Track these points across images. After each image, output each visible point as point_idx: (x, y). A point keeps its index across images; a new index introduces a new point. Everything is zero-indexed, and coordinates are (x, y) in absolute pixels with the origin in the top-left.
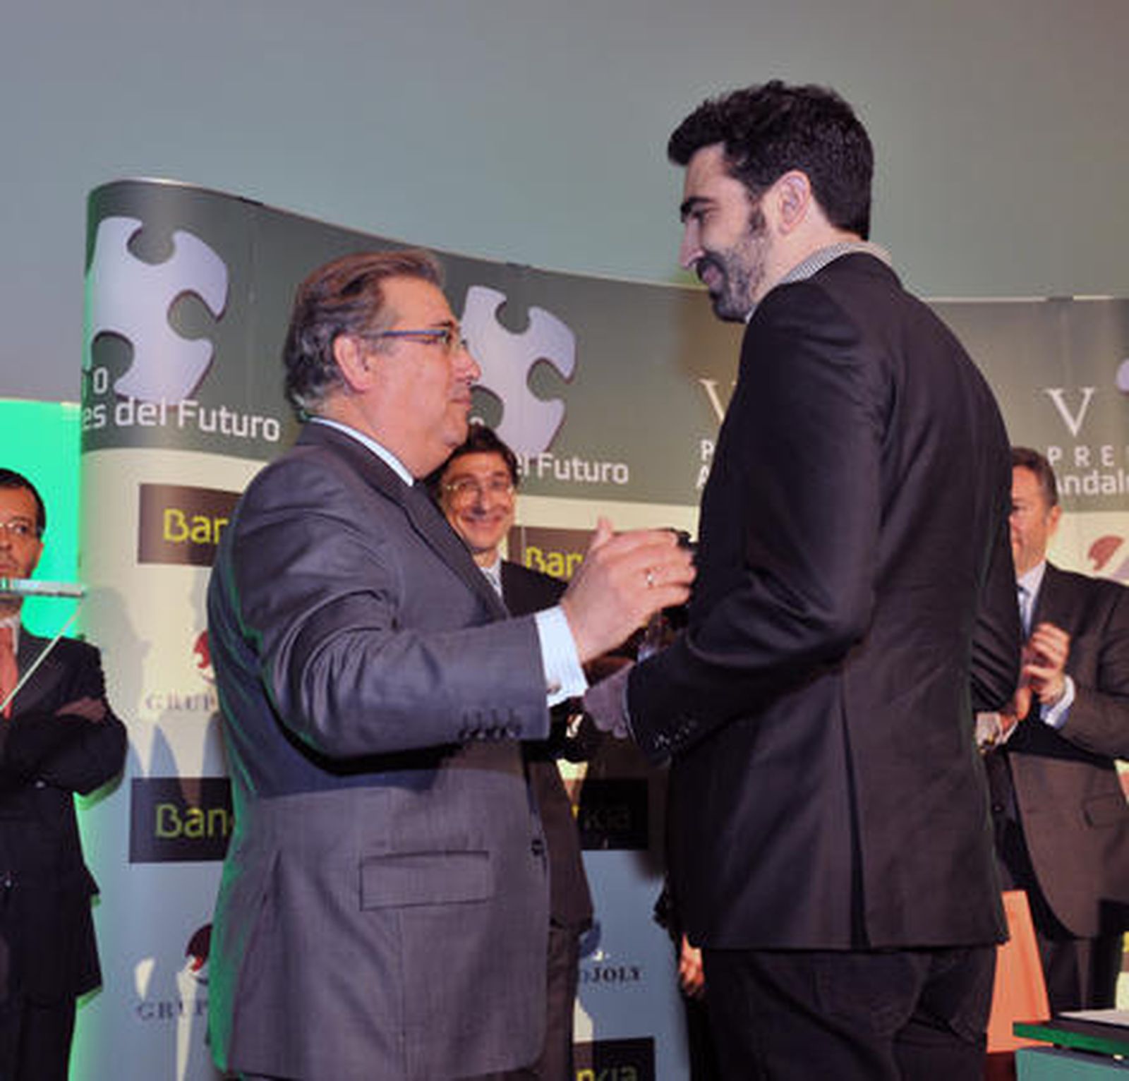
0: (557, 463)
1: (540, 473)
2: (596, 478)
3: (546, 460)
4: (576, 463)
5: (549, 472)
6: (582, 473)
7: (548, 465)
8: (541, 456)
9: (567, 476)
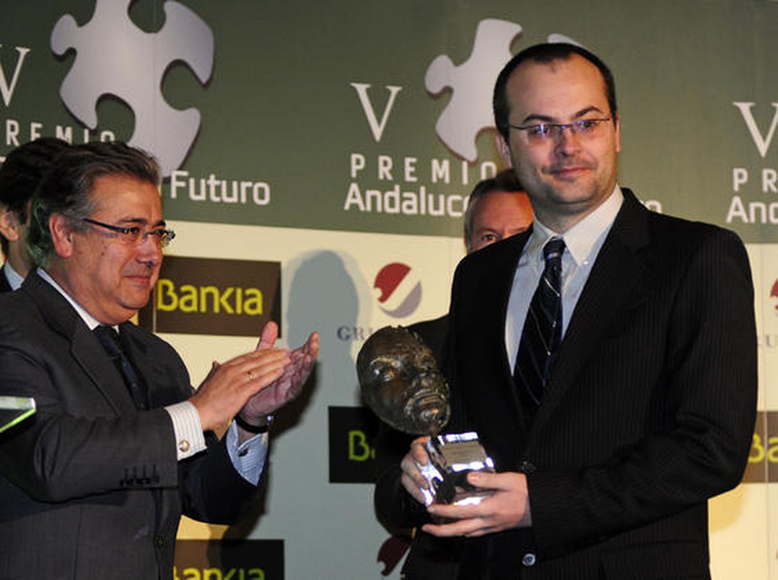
0: (192, 181)
1: (174, 195)
2: (234, 199)
3: (179, 178)
4: (213, 182)
5: (183, 192)
6: (218, 192)
7: (182, 184)
8: (175, 174)
9: (202, 197)
